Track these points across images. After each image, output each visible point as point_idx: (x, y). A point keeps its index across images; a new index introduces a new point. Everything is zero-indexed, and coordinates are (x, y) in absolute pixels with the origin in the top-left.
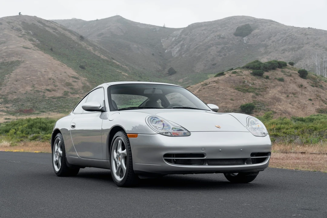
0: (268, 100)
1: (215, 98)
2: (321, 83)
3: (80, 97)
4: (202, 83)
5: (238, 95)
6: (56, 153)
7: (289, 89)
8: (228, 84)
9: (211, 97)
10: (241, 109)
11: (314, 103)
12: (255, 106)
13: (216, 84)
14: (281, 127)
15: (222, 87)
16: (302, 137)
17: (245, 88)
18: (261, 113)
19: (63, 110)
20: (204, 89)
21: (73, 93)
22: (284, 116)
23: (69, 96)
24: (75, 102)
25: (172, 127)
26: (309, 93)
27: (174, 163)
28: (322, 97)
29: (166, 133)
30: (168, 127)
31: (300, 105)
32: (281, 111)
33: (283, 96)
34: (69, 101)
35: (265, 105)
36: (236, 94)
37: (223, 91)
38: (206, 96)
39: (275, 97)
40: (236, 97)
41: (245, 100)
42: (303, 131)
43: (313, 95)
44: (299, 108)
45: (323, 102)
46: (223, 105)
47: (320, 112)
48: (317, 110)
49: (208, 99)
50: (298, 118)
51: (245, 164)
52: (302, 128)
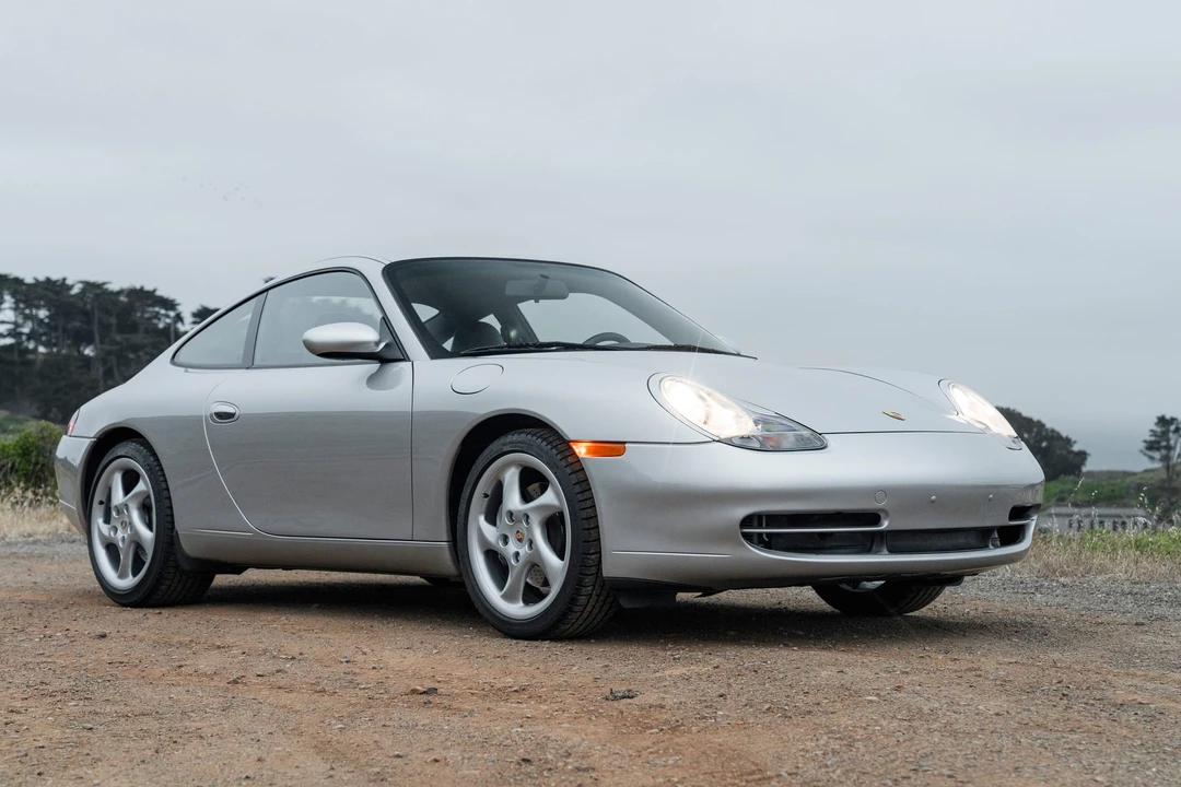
29: (742, 438)
51: (991, 546)
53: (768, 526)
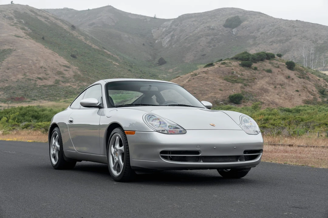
0: (256, 90)
1: (205, 88)
2: (308, 74)
3: (71, 86)
4: (192, 73)
5: (227, 86)
6: (53, 147)
7: (276, 80)
8: (217, 74)
9: (200, 87)
10: (229, 99)
11: (301, 94)
12: (243, 96)
13: (205, 74)
14: (269, 118)
15: (211, 78)
16: (289, 128)
17: (233, 79)
18: (250, 104)
19: (54, 98)
20: (193, 79)
21: (65, 82)
22: (271, 106)
23: (60, 84)
24: (66, 90)
25: (168, 125)
26: (296, 84)
27: (170, 160)
28: (308, 88)
29: (162, 130)
30: (164, 125)
31: (287, 96)
32: (269, 101)
33: (271, 87)
34: (60, 90)
35: (253, 96)
36: (224, 84)
37: (212, 81)
38: (195, 86)
39: (263, 88)
40: (225, 87)
41: (233, 90)
42: (290, 121)
43: (300, 86)
44: (286, 99)
45: (310, 94)
46: (212, 95)
47: (307, 103)
48: (304, 101)
49: (198, 89)
50: (284, 108)
51: (239, 161)
52: (289, 119)
53: (172, 154)
